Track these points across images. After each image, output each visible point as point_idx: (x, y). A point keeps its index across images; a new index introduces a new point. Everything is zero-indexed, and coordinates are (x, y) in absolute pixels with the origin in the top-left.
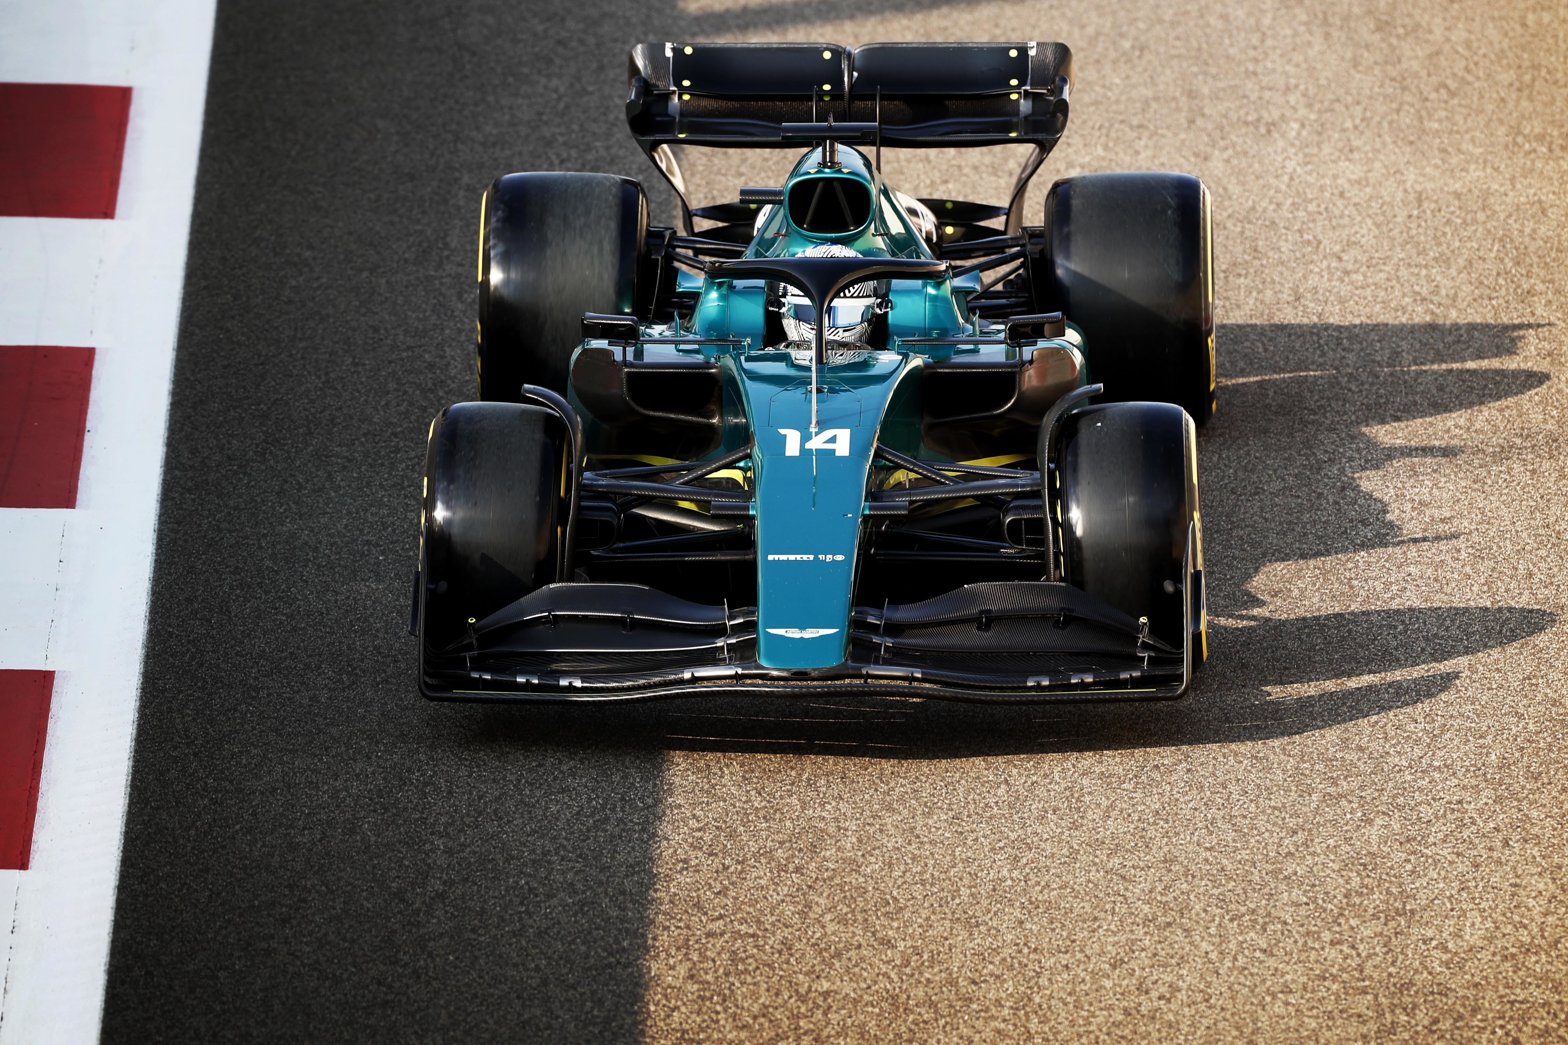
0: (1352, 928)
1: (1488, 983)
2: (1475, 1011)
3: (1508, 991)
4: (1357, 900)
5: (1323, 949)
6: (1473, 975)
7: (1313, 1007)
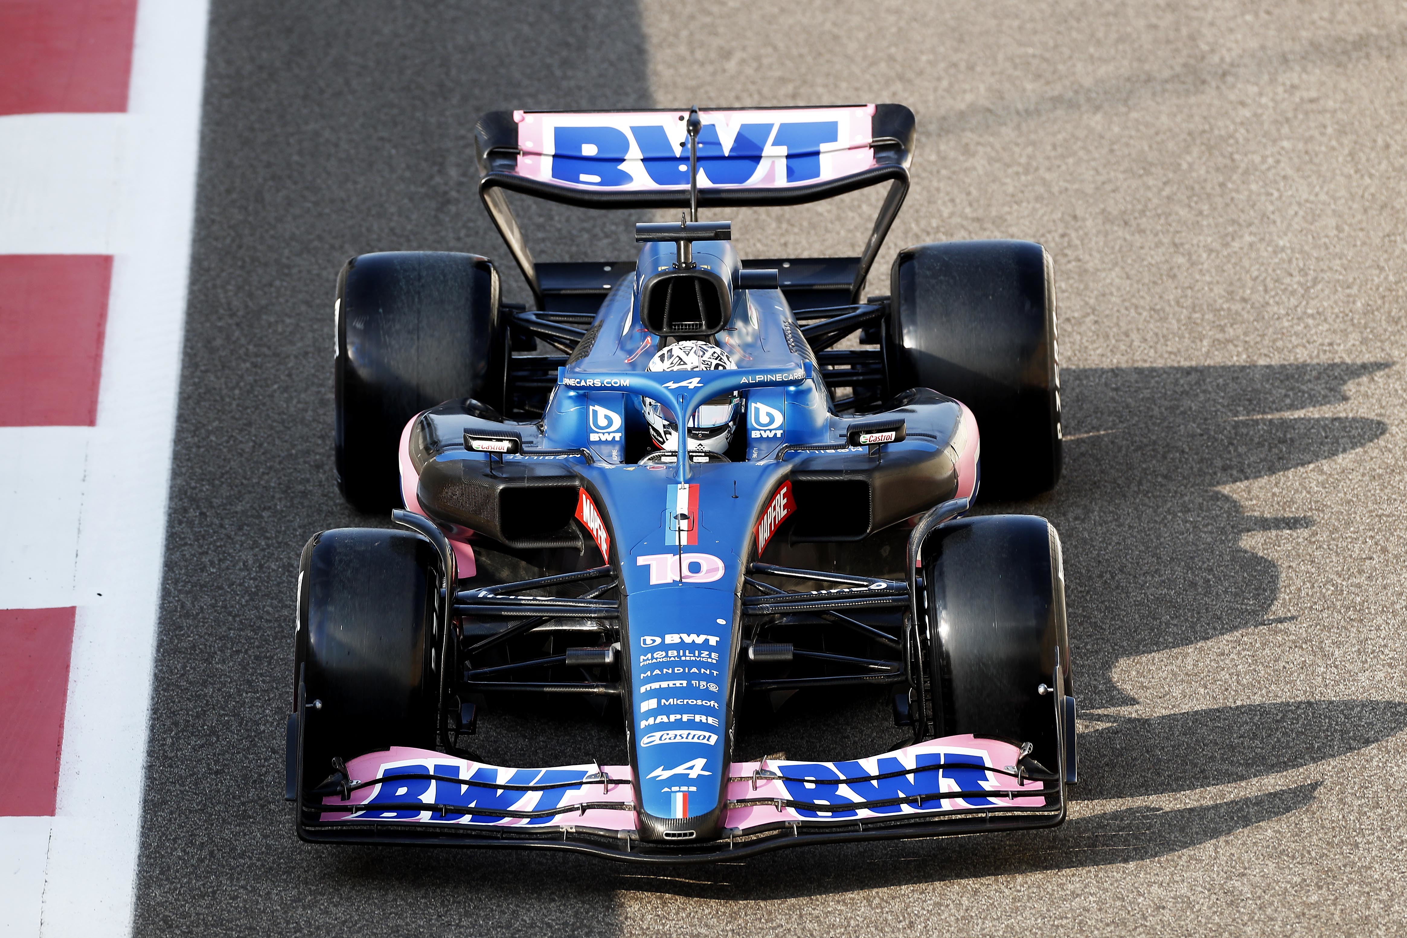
0: (1240, 455)
1: (1360, 500)
2: (1348, 524)
3: (1376, 506)
4: (1244, 431)
5: (1215, 473)
6: (1345, 493)
7: (1208, 524)
